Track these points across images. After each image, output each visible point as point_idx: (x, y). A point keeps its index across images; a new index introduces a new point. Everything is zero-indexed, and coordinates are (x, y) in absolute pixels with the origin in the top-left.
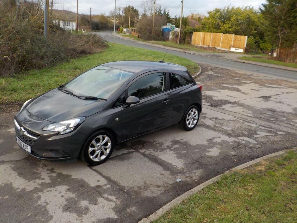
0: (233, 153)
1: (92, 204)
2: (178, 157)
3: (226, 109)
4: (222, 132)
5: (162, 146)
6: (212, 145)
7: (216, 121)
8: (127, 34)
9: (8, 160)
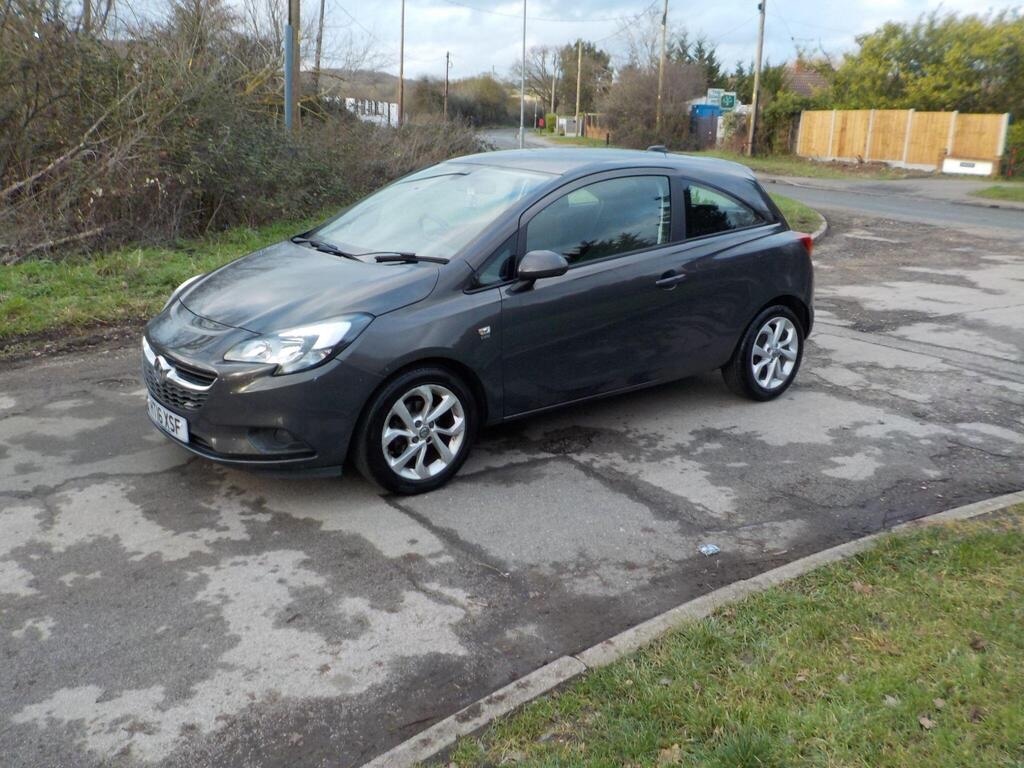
0: (933, 473)
1: (380, 609)
2: (715, 481)
3: (911, 339)
4: (892, 407)
5: (655, 445)
6: (848, 446)
7: (872, 374)
8: (568, 135)
9: (118, 472)
